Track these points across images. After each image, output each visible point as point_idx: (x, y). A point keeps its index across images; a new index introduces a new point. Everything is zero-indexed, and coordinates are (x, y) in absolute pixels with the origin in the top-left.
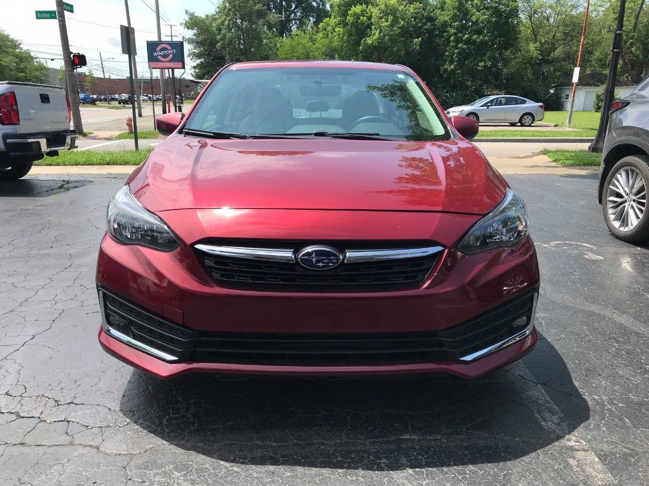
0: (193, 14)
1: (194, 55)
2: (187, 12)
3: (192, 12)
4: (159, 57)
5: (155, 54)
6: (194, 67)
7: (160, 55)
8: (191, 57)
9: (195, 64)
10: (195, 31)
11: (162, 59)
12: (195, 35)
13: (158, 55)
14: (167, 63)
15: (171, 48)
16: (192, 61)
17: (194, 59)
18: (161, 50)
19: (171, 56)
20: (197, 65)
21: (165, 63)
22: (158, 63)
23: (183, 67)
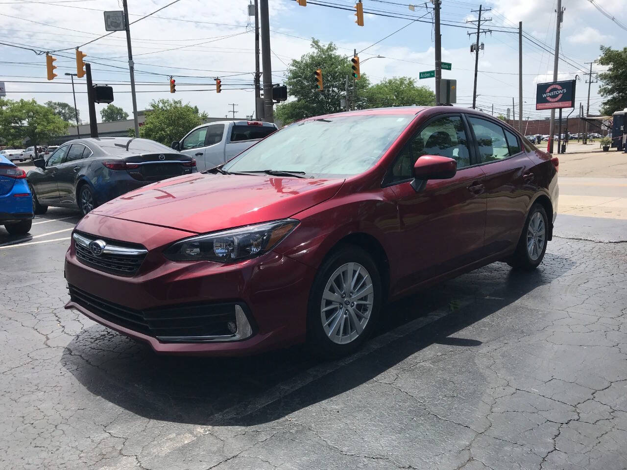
0: (609, 49)
1: (605, 91)
2: (602, 48)
3: (608, 47)
4: (548, 98)
5: (544, 96)
6: (605, 104)
7: (550, 96)
8: (602, 93)
9: (606, 100)
10: (611, 66)
11: (551, 100)
12: (610, 70)
13: (547, 97)
14: (555, 103)
15: (561, 88)
16: (603, 97)
17: (605, 95)
18: (550, 91)
19: (561, 95)
20: (608, 101)
21: (553, 104)
22: (547, 104)
23: (573, 106)
